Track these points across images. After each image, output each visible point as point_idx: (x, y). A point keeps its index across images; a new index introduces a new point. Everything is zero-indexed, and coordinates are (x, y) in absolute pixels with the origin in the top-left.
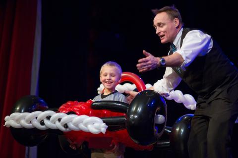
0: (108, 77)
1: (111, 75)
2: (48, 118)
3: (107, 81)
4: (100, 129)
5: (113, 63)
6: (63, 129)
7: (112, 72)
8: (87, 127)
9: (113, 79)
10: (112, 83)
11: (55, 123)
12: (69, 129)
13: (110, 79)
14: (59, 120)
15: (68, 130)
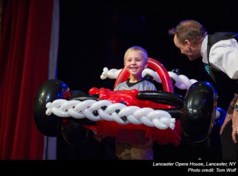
0: (133, 62)
1: (137, 60)
2: (104, 108)
3: (132, 66)
4: (169, 125)
5: (138, 47)
6: (121, 121)
7: (137, 56)
8: (151, 120)
9: (139, 63)
10: (138, 68)
11: (110, 114)
12: (129, 122)
13: (135, 65)
14: (118, 111)
15: (127, 122)
